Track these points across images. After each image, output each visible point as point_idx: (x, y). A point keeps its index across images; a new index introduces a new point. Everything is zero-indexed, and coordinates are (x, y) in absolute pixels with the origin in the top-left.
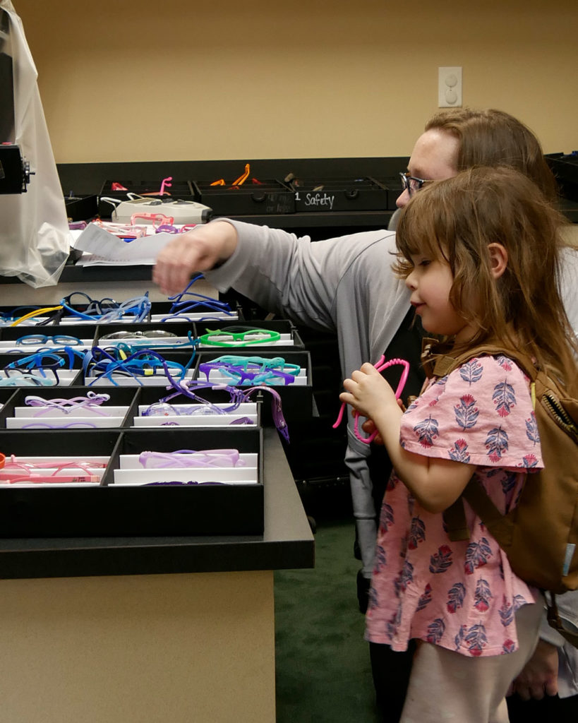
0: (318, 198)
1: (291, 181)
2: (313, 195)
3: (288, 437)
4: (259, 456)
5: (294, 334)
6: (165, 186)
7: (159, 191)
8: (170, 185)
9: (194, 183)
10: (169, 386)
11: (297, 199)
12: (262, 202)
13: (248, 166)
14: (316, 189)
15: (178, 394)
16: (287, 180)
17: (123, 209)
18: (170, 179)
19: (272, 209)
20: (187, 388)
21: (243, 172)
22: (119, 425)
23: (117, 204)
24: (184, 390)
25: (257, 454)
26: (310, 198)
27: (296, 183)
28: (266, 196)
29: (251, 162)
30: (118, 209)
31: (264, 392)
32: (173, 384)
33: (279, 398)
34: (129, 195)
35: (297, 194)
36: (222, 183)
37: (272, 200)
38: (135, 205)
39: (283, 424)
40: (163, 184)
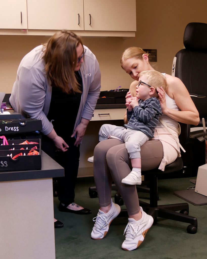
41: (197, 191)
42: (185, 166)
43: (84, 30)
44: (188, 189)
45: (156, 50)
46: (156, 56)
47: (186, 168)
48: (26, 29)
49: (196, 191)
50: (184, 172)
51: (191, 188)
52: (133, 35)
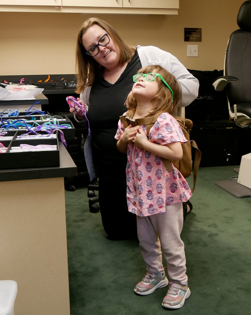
0: (72, 85)
1: (63, 80)
2: (71, 84)
3: (66, 145)
4: (57, 146)
5: (67, 119)
6: (22, 81)
7: (20, 83)
8: (23, 81)
9: (32, 81)
10: (27, 130)
11: (66, 85)
12: (54, 86)
13: (49, 76)
14: (72, 82)
15: (30, 132)
16: (62, 80)
17: (8, 87)
18: (24, 79)
19: (57, 88)
20: (33, 130)
21: (48, 78)
22: (11, 139)
23: (6, 86)
24: (32, 131)
25: (56, 145)
26: (70, 84)
27: (65, 81)
28: (55, 84)
29: (50, 75)
30: (6, 87)
31: (58, 131)
32: (28, 129)
33: (63, 133)
34: (10, 83)
35: (65, 83)
36: (41, 81)
37: (57, 85)
38: (12, 86)
39: (65, 141)
40: (21, 80)
41: (240, 182)
42: (229, 153)
43: (123, 8)
44: (231, 179)
45: (201, 29)
46: (201, 35)
47: (230, 155)
48: (61, 6)
49: (238, 182)
50: (227, 160)
51: (234, 178)
52: (176, 13)
